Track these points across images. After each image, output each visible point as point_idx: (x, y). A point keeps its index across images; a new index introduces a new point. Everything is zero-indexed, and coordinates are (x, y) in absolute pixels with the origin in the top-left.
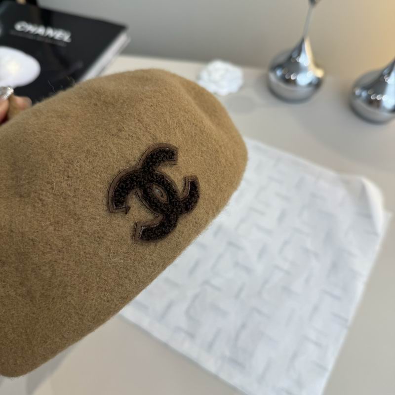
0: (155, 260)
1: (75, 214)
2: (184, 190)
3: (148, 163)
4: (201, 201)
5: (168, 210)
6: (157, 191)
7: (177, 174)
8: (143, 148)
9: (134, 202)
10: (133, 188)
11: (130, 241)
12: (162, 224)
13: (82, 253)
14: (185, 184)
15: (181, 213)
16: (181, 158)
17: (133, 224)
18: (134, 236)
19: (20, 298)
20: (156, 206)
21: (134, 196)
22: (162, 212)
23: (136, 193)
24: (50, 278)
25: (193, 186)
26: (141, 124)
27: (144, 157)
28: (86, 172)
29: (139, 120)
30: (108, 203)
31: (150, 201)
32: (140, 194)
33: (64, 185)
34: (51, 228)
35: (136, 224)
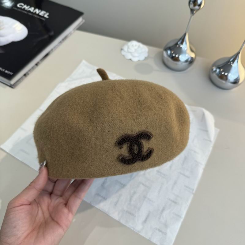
0: (120, 170)
1: (104, 139)
2: (146, 152)
3: (138, 136)
4: (150, 159)
5: (135, 157)
6: (136, 147)
7: (147, 145)
8: (140, 130)
9: (125, 146)
10: (128, 142)
11: (115, 158)
12: (130, 160)
13: (98, 152)
14: (148, 150)
15: (139, 160)
16: (153, 140)
17: (120, 153)
18: (118, 158)
19: (68, 153)
20: (132, 153)
21: (126, 144)
22: (133, 156)
23: (128, 144)
24: (83, 154)
25: (150, 153)
26: (145, 120)
27: (138, 133)
28: (116, 127)
29: (146, 118)
30: (116, 142)
31: (131, 150)
32: (129, 145)
33: (107, 127)
34: (94, 139)
35: (121, 154)
